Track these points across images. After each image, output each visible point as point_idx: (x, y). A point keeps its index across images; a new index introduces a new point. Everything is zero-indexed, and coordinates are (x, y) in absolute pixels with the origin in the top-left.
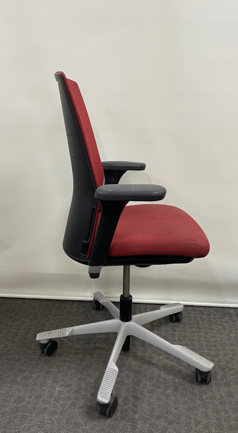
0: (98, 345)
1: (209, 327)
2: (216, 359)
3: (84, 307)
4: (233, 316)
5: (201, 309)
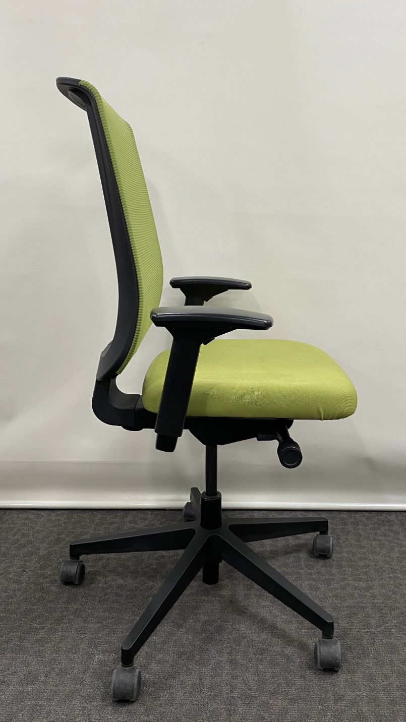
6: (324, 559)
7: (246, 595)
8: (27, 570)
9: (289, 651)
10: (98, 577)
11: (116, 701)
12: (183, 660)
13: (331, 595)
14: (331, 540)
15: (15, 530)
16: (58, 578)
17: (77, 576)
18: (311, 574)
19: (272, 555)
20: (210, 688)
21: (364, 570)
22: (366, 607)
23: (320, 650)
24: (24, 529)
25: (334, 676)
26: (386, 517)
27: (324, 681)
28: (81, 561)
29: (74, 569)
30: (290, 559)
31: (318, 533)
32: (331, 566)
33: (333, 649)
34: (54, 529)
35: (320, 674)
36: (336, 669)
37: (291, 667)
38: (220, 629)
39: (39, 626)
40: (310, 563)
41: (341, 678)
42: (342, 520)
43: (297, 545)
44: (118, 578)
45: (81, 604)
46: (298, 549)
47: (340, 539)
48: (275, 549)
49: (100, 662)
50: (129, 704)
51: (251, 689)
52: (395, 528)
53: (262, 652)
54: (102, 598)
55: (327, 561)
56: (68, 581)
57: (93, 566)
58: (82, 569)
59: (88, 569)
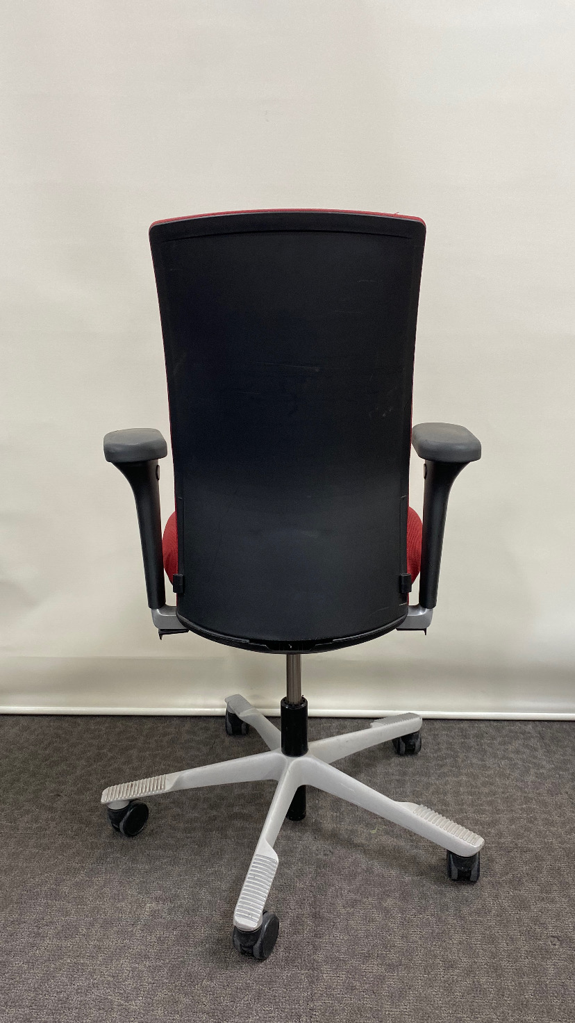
0: (236, 809)
1: (480, 763)
2: (493, 831)
3: (207, 729)
4: (532, 737)
5: (462, 725)
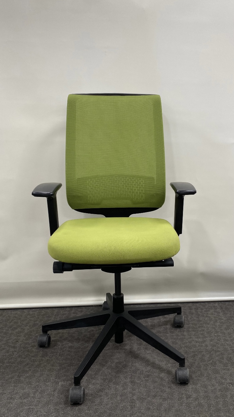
6: (180, 328)
7: (138, 348)
8: (19, 341)
9: (162, 375)
10: (58, 343)
11: (72, 404)
12: (106, 382)
13: (184, 346)
14: (183, 317)
15: (10, 320)
16: (36, 344)
17: (47, 342)
18: (173, 336)
19: (152, 327)
20: (121, 396)
21: (201, 333)
22: (202, 351)
23: (178, 373)
24: (15, 320)
25: (186, 386)
26: (213, 305)
27: (181, 389)
28: (49, 334)
29: (45, 339)
30: (162, 329)
31: (176, 314)
32: (184, 332)
33: (185, 372)
34: (32, 319)
35: (178, 385)
36: (187, 383)
37: (163, 383)
38: (125, 366)
39: (28, 369)
40: (172, 331)
41: (190, 387)
42: (189, 308)
43: (165, 321)
44: (68, 342)
45: (50, 357)
46: (166, 323)
47: (188, 317)
48: (154, 324)
49: (62, 385)
50: (79, 405)
51: (143, 395)
52: (218, 310)
53: (148, 376)
54: (61, 354)
55: (181, 329)
56: (42, 345)
57: (54, 337)
58: (49, 338)
59: (52, 339)
